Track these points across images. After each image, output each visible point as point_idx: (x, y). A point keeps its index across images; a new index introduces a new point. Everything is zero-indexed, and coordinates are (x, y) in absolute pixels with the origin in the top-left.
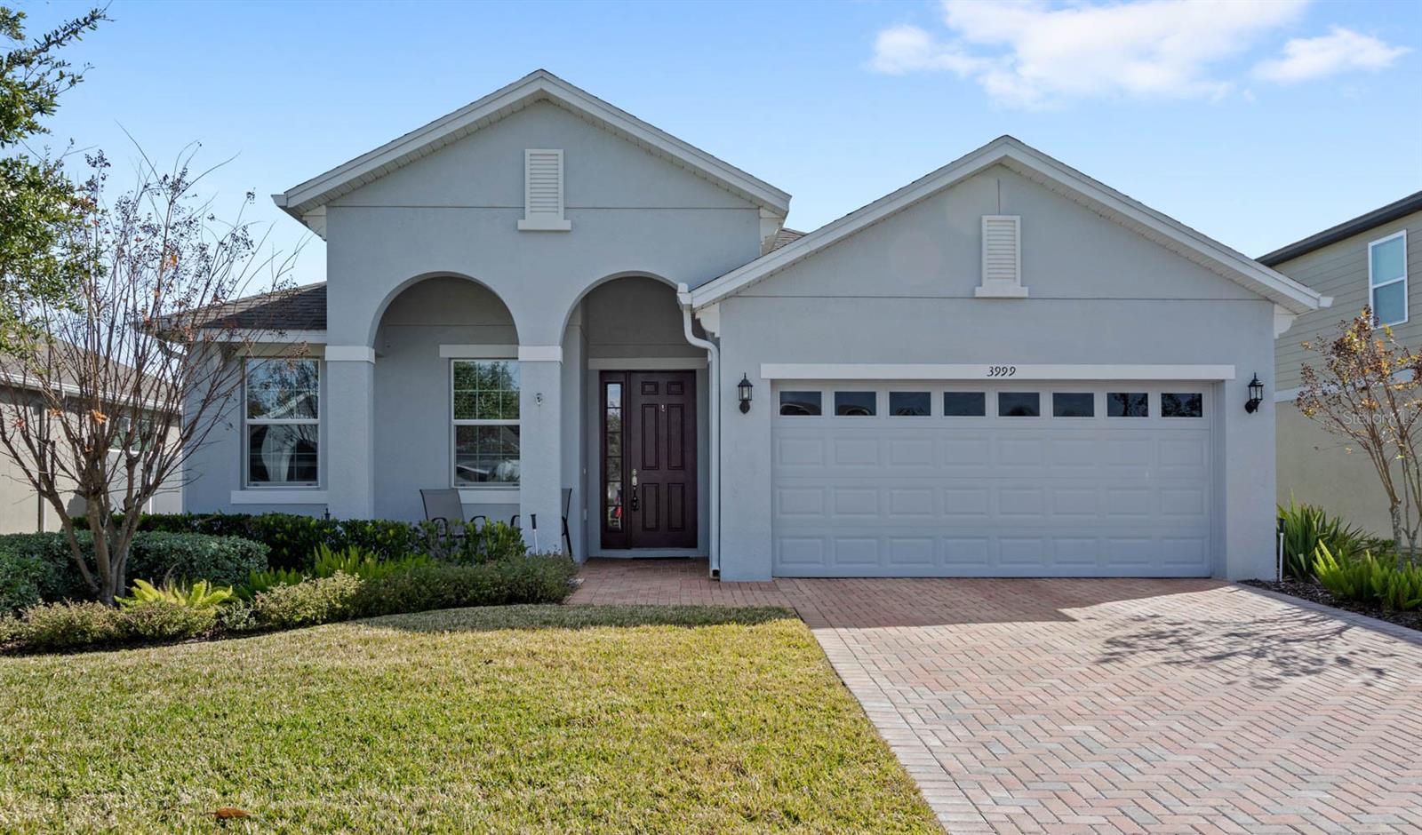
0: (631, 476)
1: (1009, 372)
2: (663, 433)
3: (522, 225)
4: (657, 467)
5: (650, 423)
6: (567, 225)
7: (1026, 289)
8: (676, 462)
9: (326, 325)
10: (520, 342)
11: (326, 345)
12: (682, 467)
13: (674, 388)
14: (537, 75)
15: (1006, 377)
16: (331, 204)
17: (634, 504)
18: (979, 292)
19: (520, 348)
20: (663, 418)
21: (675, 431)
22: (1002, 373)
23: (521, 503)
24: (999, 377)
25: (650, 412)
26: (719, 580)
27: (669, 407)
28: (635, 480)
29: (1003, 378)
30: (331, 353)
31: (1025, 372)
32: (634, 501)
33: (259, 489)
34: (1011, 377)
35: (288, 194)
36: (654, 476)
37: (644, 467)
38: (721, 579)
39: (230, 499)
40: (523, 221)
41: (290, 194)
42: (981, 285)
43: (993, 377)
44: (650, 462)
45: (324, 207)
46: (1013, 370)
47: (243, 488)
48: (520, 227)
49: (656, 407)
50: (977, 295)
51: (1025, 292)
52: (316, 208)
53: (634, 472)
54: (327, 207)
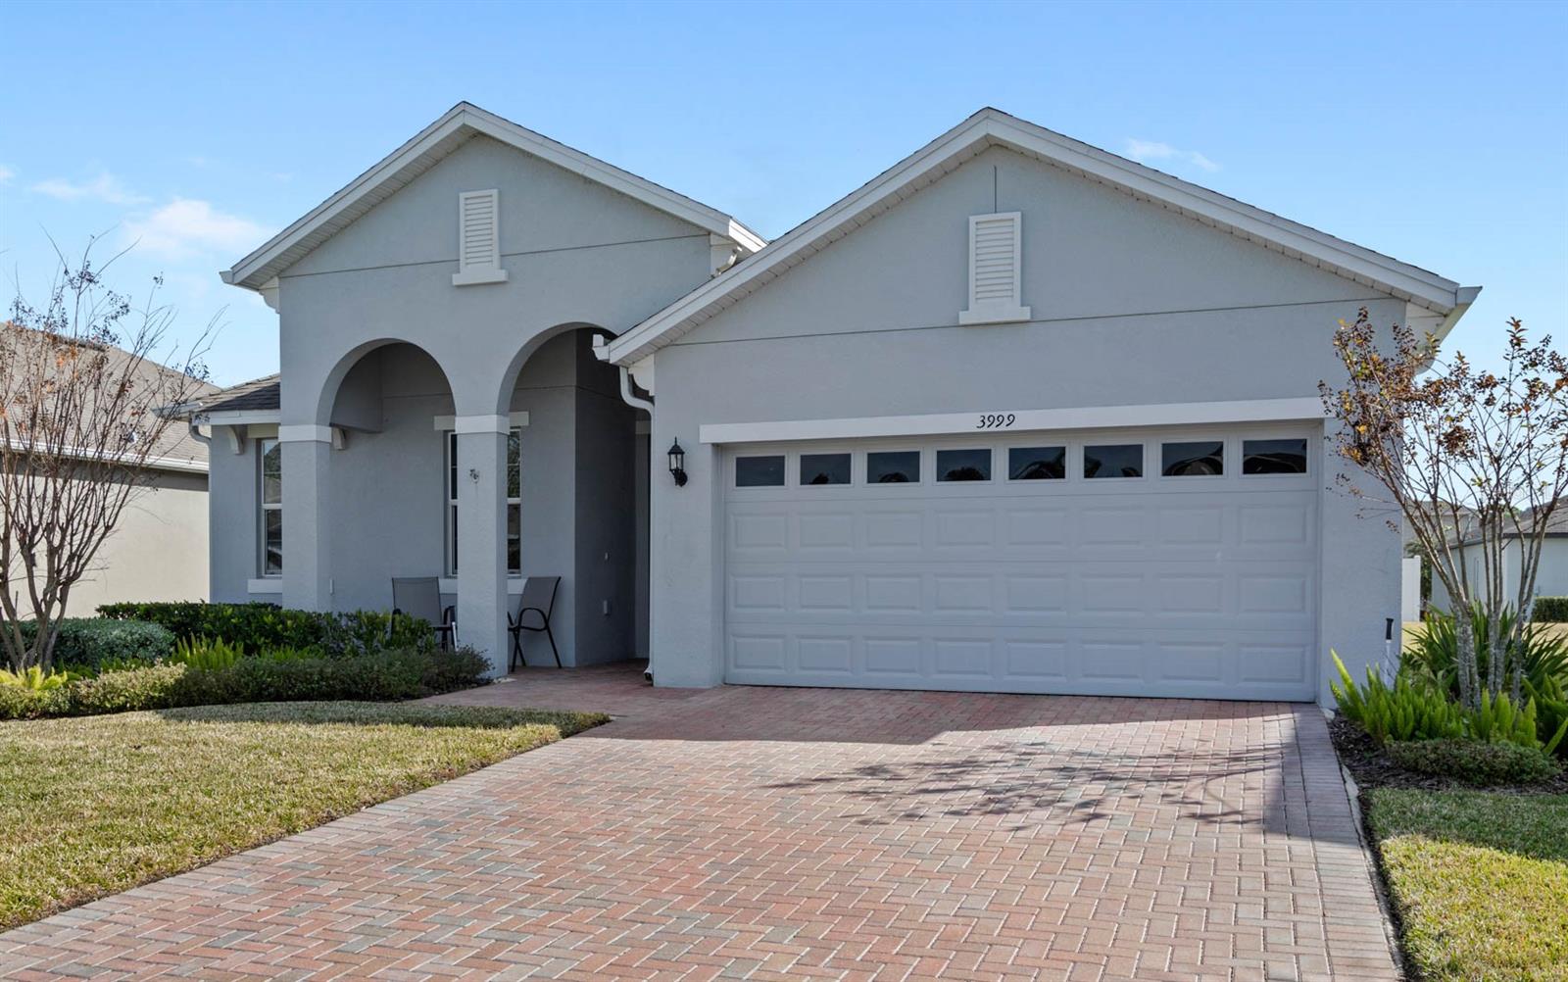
1: (1006, 422)
3: (457, 280)
6: (501, 276)
7: (1027, 309)
9: (279, 403)
10: (458, 412)
11: (279, 424)
14: (461, 108)
15: (1003, 428)
16: (283, 275)
18: (965, 318)
19: (457, 419)
22: (996, 422)
23: (458, 593)
24: (993, 428)
26: (652, 685)
29: (999, 429)
30: (285, 434)
31: (1028, 420)
33: (274, 578)
34: (1009, 428)
35: (236, 269)
38: (655, 684)
39: (247, 588)
40: (458, 275)
41: (236, 270)
42: (967, 309)
43: (985, 429)
45: (276, 279)
46: (1012, 418)
47: (259, 577)
48: (455, 283)
50: (961, 322)
51: (1025, 314)
52: (268, 280)
54: (280, 278)
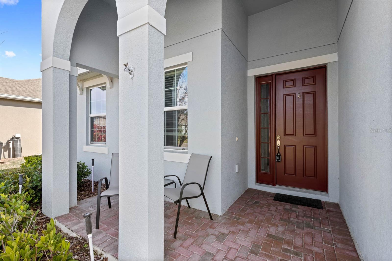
0: (276, 140)
2: (299, 111)
4: (294, 134)
5: (290, 105)
8: (310, 130)
12: (315, 134)
13: (307, 81)
17: (278, 158)
20: (299, 102)
21: (309, 111)
25: (289, 99)
27: (304, 94)
28: (278, 143)
32: (277, 156)
36: (292, 140)
37: (285, 134)
44: (290, 130)
47: (87, 144)
49: (294, 95)
53: (278, 137)
